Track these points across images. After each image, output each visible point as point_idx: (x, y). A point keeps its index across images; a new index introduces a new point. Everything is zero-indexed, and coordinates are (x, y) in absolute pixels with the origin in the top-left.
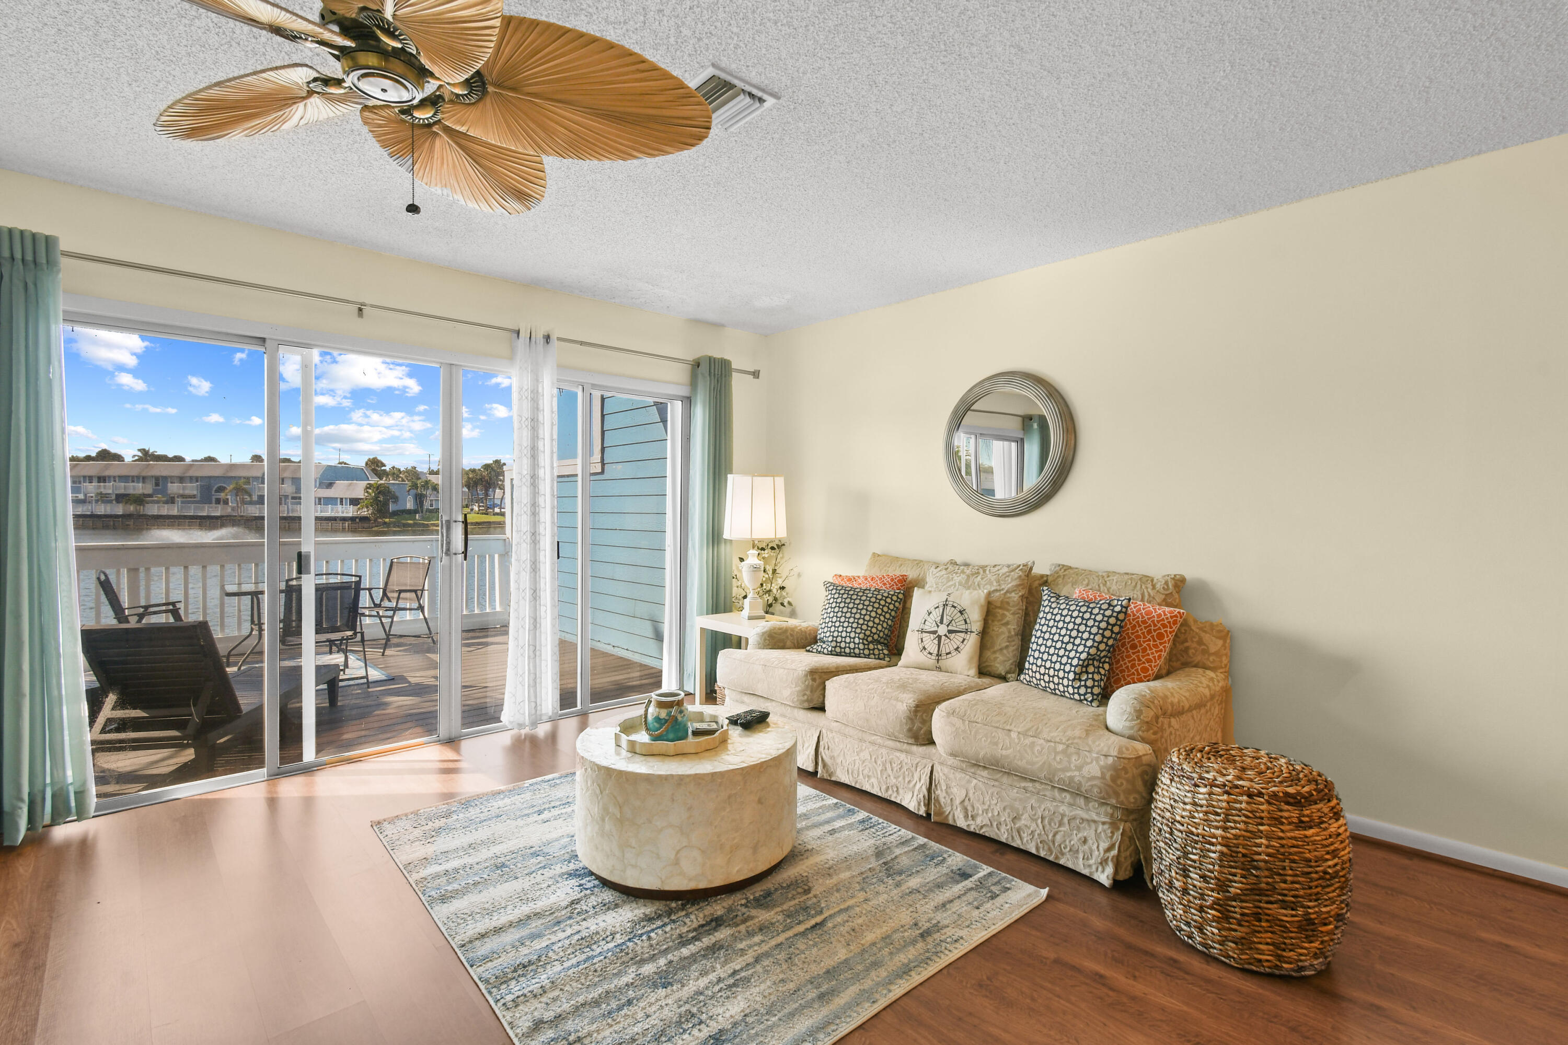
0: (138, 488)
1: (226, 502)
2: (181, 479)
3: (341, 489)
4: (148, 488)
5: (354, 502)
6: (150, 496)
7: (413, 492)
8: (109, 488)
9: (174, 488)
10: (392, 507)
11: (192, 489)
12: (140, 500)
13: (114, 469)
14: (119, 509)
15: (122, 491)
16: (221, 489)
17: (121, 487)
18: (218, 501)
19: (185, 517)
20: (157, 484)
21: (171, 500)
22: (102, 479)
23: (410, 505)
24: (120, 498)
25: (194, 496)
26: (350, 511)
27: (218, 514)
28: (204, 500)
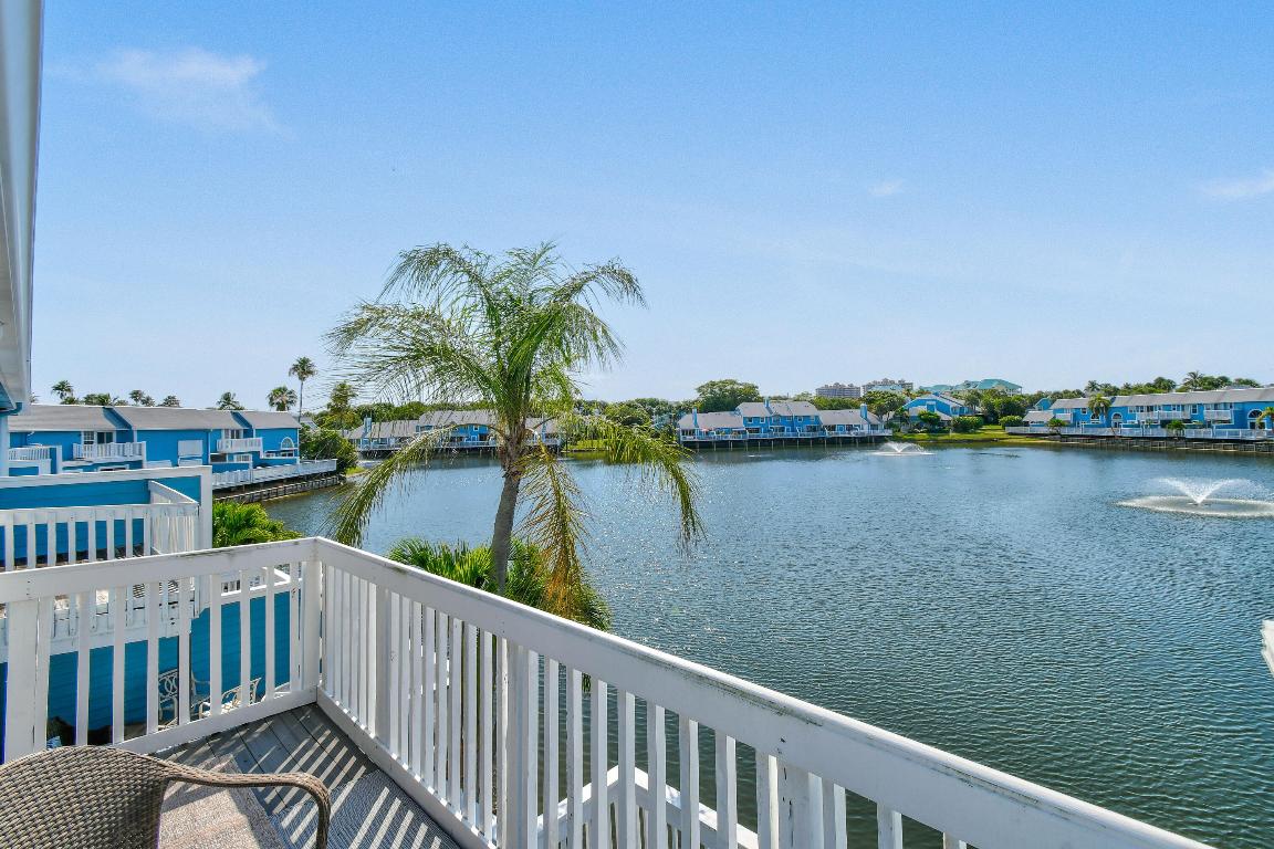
0: (1178, 415)
1: (1262, 426)
2: (1216, 406)
4: (1187, 414)
6: (1188, 421)
8: (1155, 415)
9: (1209, 415)
11: (1228, 415)
12: (1179, 426)
14: (1164, 433)
15: (1166, 418)
16: (1256, 414)
17: (1165, 415)
18: (1253, 426)
19: (1220, 441)
20: (1194, 411)
21: (1208, 425)
22: (1150, 409)
24: (1165, 424)
25: (1229, 421)
27: (1253, 438)
28: (1241, 423)
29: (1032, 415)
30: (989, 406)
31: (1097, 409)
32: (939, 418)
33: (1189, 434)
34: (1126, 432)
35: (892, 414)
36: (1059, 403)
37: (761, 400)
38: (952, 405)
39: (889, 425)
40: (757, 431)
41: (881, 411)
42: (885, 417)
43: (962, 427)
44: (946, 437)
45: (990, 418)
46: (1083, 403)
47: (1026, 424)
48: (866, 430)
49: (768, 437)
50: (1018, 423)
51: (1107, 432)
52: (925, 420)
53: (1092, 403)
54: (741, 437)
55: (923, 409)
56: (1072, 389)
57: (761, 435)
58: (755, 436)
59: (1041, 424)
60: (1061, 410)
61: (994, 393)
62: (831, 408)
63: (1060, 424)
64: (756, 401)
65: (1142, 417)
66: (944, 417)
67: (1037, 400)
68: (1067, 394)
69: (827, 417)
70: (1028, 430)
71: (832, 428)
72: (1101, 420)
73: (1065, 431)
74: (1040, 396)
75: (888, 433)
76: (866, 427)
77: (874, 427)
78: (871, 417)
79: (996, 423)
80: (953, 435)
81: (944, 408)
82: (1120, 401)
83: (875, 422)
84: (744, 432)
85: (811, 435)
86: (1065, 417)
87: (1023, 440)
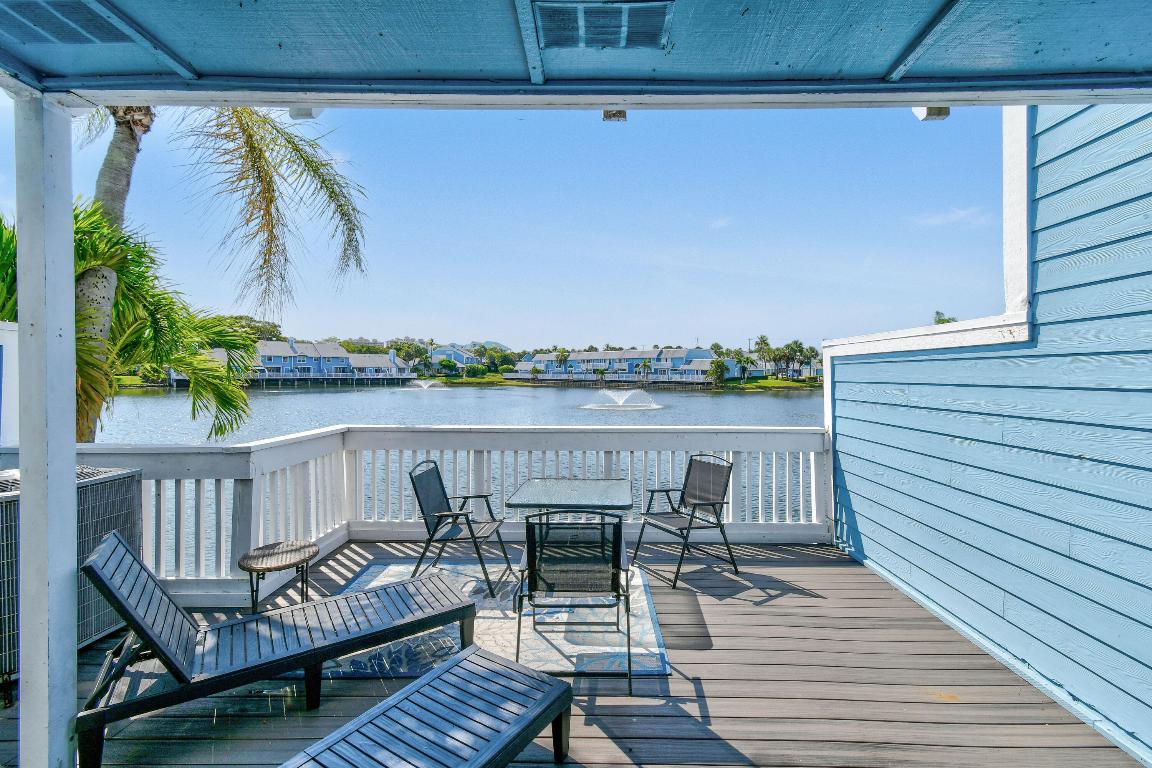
0: (602, 366)
1: (640, 373)
2: (620, 360)
3: (697, 364)
4: (607, 366)
5: (704, 372)
6: (607, 370)
7: (739, 365)
8: (590, 366)
9: (617, 366)
10: (727, 376)
11: (625, 366)
12: (603, 372)
13: (593, 355)
14: (593, 377)
15: (596, 368)
16: (637, 366)
17: (596, 366)
18: (636, 372)
19: (622, 382)
20: (610, 364)
21: (616, 372)
22: (588, 361)
23: (737, 374)
24: (595, 371)
25: (625, 370)
26: (701, 378)
27: (636, 379)
28: (630, 372)
29: (520, 366)
30: (492, 358)
31: (561, 361)
32: (455, 365)
33: (608, 377)
34: (575, 377)
35: (417, 360)
36: (538, 357)
37: (285, 340)
38: (465, 356)
39: (415, 369)
40: (278, 370)
41: (408, 357)
42: (411, 363)
43: (473, 373)
44: (460, 380)
45: (493, 368)
46: (553, 356)
47: (517, 371)
48: (395, 374)
49: (291, 376)
50: (511, 371)
51: (564, 377)
52: (445, 367)
53: (557, 356)
54: (258, 376)
55: (443, 357)
56: (545, 348)
57: (282, 375)
58: (274, 376)
59: (526, 372)
60: (540, 362)
61: (494, 349)
62: (360, 352)
63: (539, 372)
64: (278, 340)
65: (584, 367)
66: (459, 365)
67: (522, 356)
68: (541, 351)
69: (356, 360)
70: (519, 376)
71: (361, 370)
72: (562, 369)
73: (540, 376)
74: (525, 353)
75: (415, 375)
76: (394, 370)
77: (401, 370)
78: (400, 362)
79: (496, 371)
80: (465, 379)
81: (459, 358)
82: (572, 357)
83: (402, 365)
84: (263, 371)
85: (341, 375)
86: (540, 367)
87: (514, 382)
